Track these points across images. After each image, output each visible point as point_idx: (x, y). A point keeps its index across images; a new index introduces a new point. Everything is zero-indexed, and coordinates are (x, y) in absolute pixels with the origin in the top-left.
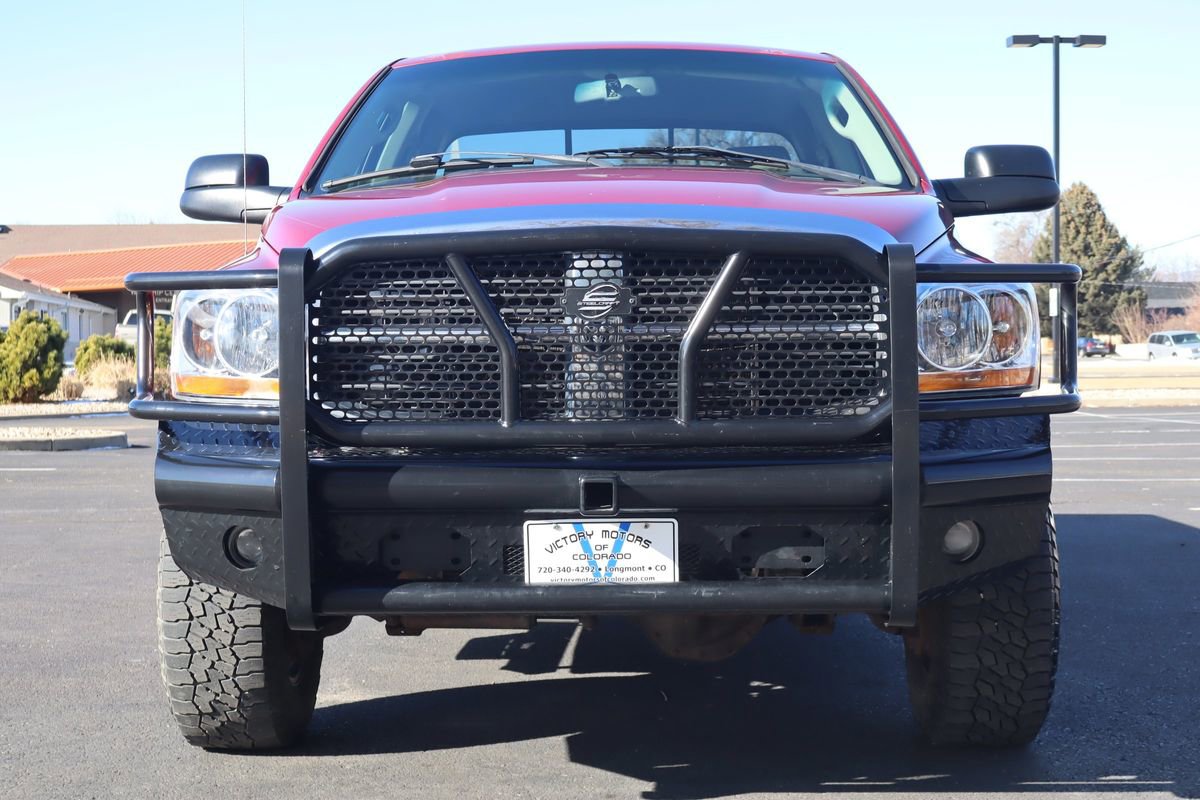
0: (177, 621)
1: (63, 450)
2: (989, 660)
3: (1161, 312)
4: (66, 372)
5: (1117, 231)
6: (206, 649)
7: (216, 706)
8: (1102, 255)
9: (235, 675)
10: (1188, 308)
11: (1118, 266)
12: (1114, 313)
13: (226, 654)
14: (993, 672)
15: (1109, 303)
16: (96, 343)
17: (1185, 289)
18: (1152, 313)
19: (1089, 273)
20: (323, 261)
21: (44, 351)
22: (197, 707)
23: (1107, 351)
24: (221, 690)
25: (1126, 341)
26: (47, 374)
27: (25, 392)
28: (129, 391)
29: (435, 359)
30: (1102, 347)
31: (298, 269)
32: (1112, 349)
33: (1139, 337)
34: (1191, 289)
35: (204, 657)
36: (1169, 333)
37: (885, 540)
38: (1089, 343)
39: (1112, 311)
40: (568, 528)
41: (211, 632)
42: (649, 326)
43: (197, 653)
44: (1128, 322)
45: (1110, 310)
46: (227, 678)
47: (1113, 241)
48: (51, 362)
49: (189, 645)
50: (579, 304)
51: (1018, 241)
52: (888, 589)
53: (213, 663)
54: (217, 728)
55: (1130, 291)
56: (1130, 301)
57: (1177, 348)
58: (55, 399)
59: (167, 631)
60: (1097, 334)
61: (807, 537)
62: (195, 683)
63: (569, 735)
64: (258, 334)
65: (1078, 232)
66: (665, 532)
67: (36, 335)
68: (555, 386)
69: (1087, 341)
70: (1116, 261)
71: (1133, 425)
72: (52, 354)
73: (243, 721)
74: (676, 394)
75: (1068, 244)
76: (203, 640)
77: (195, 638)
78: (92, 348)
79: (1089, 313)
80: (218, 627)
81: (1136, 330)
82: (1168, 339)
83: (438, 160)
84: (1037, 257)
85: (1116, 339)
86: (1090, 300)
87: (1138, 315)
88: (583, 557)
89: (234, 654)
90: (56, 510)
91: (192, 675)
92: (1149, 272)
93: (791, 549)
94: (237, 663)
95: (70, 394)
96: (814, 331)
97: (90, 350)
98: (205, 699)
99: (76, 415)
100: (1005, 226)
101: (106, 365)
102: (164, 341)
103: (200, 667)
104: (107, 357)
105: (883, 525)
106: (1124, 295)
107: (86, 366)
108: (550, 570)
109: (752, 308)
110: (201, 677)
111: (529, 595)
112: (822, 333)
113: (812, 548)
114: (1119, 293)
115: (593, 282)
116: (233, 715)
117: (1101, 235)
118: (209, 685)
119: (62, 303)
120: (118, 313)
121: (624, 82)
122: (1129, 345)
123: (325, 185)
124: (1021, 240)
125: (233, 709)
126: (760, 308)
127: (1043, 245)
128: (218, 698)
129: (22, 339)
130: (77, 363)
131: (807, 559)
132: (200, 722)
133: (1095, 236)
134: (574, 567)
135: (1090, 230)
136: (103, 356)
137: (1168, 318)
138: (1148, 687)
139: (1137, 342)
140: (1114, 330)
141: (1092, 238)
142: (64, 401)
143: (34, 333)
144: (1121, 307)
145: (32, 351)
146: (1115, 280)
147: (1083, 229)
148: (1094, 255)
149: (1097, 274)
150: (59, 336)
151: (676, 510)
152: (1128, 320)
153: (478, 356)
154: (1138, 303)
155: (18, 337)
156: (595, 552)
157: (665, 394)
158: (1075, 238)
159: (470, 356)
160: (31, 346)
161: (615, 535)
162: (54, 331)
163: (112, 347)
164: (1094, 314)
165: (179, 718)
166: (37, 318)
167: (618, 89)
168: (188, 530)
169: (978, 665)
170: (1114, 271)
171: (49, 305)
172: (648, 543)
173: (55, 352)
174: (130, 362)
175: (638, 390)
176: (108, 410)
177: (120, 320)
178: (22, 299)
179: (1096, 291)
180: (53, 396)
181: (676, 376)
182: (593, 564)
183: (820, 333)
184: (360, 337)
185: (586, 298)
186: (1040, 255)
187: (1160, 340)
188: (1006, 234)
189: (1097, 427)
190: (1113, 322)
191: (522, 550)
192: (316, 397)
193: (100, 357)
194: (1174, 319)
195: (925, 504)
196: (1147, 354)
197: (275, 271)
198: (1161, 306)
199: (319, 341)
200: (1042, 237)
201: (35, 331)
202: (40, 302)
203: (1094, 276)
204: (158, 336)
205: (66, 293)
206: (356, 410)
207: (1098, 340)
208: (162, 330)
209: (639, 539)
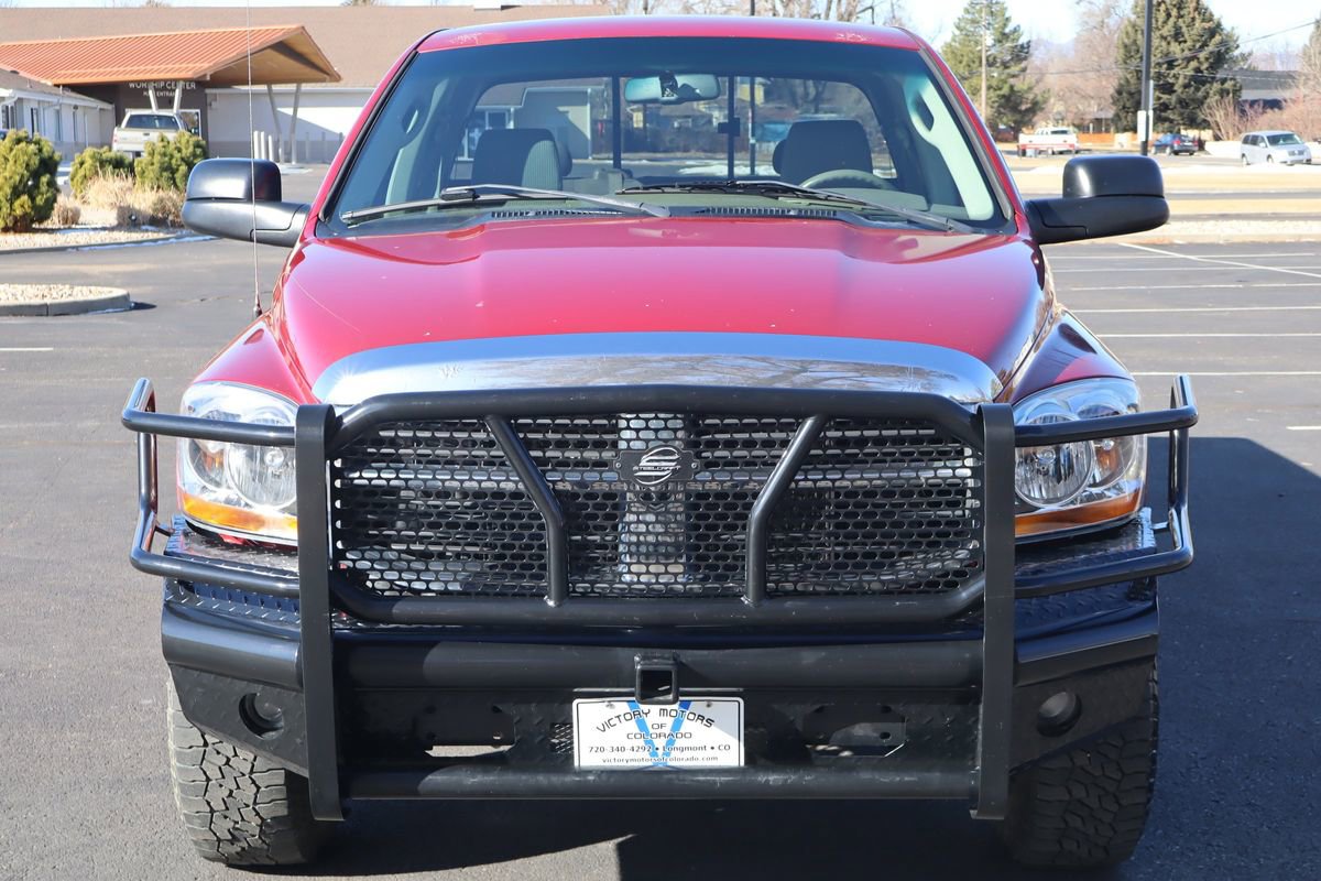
0: (191, 747)
1: (61, 315)
2: (1079, 793)
3: (1256, 106)
4: (61, 199)
5: (1211, 15)
6: (223, 777)
7: (236, 833)
8: (1194, 41)
9: (255, 803)
10: (1285, 101)
11: (1211, 53)
12: (1205, 106)
13: (245, 782)
14: (1083, 804)
15: (1200, 94)
16: (93, 157)
17: (1285, 79)
18: (1247, 107)
19: (1180, 62)
20: (346, 420)
21: (36, 175)
22: (215, 834)
23: (1197, 148)
24: (240, 819)
25: (1217, 138)
26: (40, 201)
27: (16, 220)
28: (130, 217)
29: (474, 506)
30: (1190, 144)
31: (318, 432)
32: (1201, 145)
33: (1231, 134)
34: (1290, 81)
35: (221, 786)
36: (1265, 133)
37: (973, 719)
38: (1177, 139)
39: (1202, 103)
40: (622, 707)
41: (228, 760)
42: (713, 473)
43: (214, 782)
44: (1219, 116)
45: (1201, 102)
46: (247, 806)
47: (1207, 25)
48: (44, 188)
49: (205, 773)
50: (636, 468)
51: (1103, 22)
52: (974, 777)
53: (231, 792)
54: (237, 853)
55: (1223, 81)
56: (1223, 93)
57: (1272, 150)
58: (50, 226)
59: (180, 756)
60: (1186, 129)
61: (886, 713)
62: (212, 811)
63: (620, 839)
64: (273, 456)
65: (1169, 15)
66: (730, 711)
67: (26, 158)
68: (607, 538)
69: (1174, 137)
70: (1211, 47)
71: (1225, 275)
72: (45, 179)
73: (266, 847)
74: (743, 547)
75: (1158, 29)
76: (220, 768)
77: (211, 766)
78: (89, 162)
79: (1178, 106)
80: (236, 755)
81: (1229, 126)
82: (1263, 139)
83: (472, 193)
84: (1123, 43)
85: (1206, 135)
86: (1180, 91)
87: (1231, 109)
88: (638, 736)
89: (254, 782)
90: (54, 424)
91: (209, 803)
92: (1244, 57)
93: (868, 724)
94: (258, 791)
95: (66, 221)
96: (899, 478)
97: (86, 165)
98: (223, 827)
99: (73, 247)
100: (1089, 6)
101: (105, 183)
102: (167, 159)
103: (217, 796)
104: (104, 173)
105: (970, 704)
106: (1216, 86)
107: (82, 183)
108: (602, 749)
109: (830, 452)
110: (218, 805)
111: (579, 781)
112: (909, 479)
113: (891, 724)
114: (1211, 83)
115: (651, 445)
116: (255, 841)
117: (1193, 19)
118: (227, 813)
119: (54, 100)
120: (116, 108)
121: (681, 80)
122: (1220, 143)
123: (344, 216)
124: (1106, 20)
125: (254, 836)
126: (838, 451)
127: (1130, 29)
128: (237, 826)
129: (11, 162)
130: (72, 179)
131: (885, 735)
132: (219, 847)
133: (1188, 19)
134: (628, 747)
135: (1182, 13)
136: (100, 172)
137: (1264, 112)
138: (1246, 755)
139: (1228, 139)
140: (1205, 125)
141: (1184, 22)
142: (59, 230)
143: (23, 155)
144: (1213, 100)
145: (22, 176)
146: (1207, 69)
147: (1174, 12)
148: (1185, 42)
149: (1188, 62)
150: (51, 158)
151: (741, 689)
152: (1220, 114)
153: (521, 504)
154: (1231, 95)
155: (6, 159)
156: (651, 731)
157: (731, 547)
158: (1165, 22)
159: (513, 504)
160: (21, 170)
161: (674, 713)
162: (46, 153)
163: (110, 161)
164: (1183, 107)
165: (196, 843)
166: (26, 138)
167: (674, 88)
168: (199, 690)
169: (1067, 797)
170: (1207, 59)
171: (39, 102)
172: (710, 721)
173: (48, 176)
174: (130, 179)
175: (701, 543)
176: (107, 241)
177: (118, 122)
178: (10, 98)
179: (1187, 81)
180: (48, 224)
181: (744, 527)
182: (648, 742)
183: (905, 479)
184: (388, 480)
185: (643, 463)
186: (1126, 41)
187: (1254, 141)
188: (1091, 14)
189: (1184, 277)
190: (1203, 117)
191: (571, 727)
192: (339, 545)
193: (97, 173)
194: (1271, 114)
195: (1020, 684)
196: (1239, 156)
197: (290, 429)
198: (1256, 98)
199: (342, 484)
200: (1129, 21)
201: (25, 153)
202: (29, 100)
203: (1183, 65)
204: (160, 154)
205: (58, 86)
206: (384, 560)
207: (1187, 136)
208: (164, 147)
209: (701, 717)
